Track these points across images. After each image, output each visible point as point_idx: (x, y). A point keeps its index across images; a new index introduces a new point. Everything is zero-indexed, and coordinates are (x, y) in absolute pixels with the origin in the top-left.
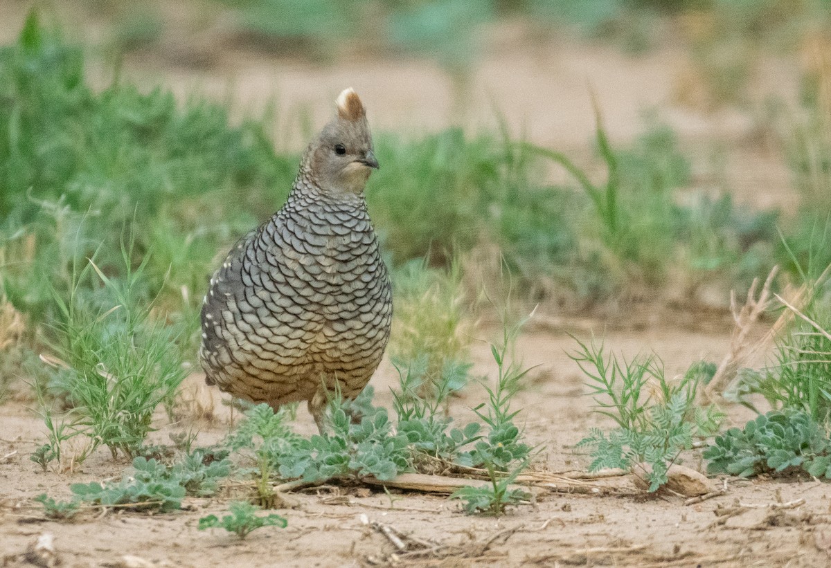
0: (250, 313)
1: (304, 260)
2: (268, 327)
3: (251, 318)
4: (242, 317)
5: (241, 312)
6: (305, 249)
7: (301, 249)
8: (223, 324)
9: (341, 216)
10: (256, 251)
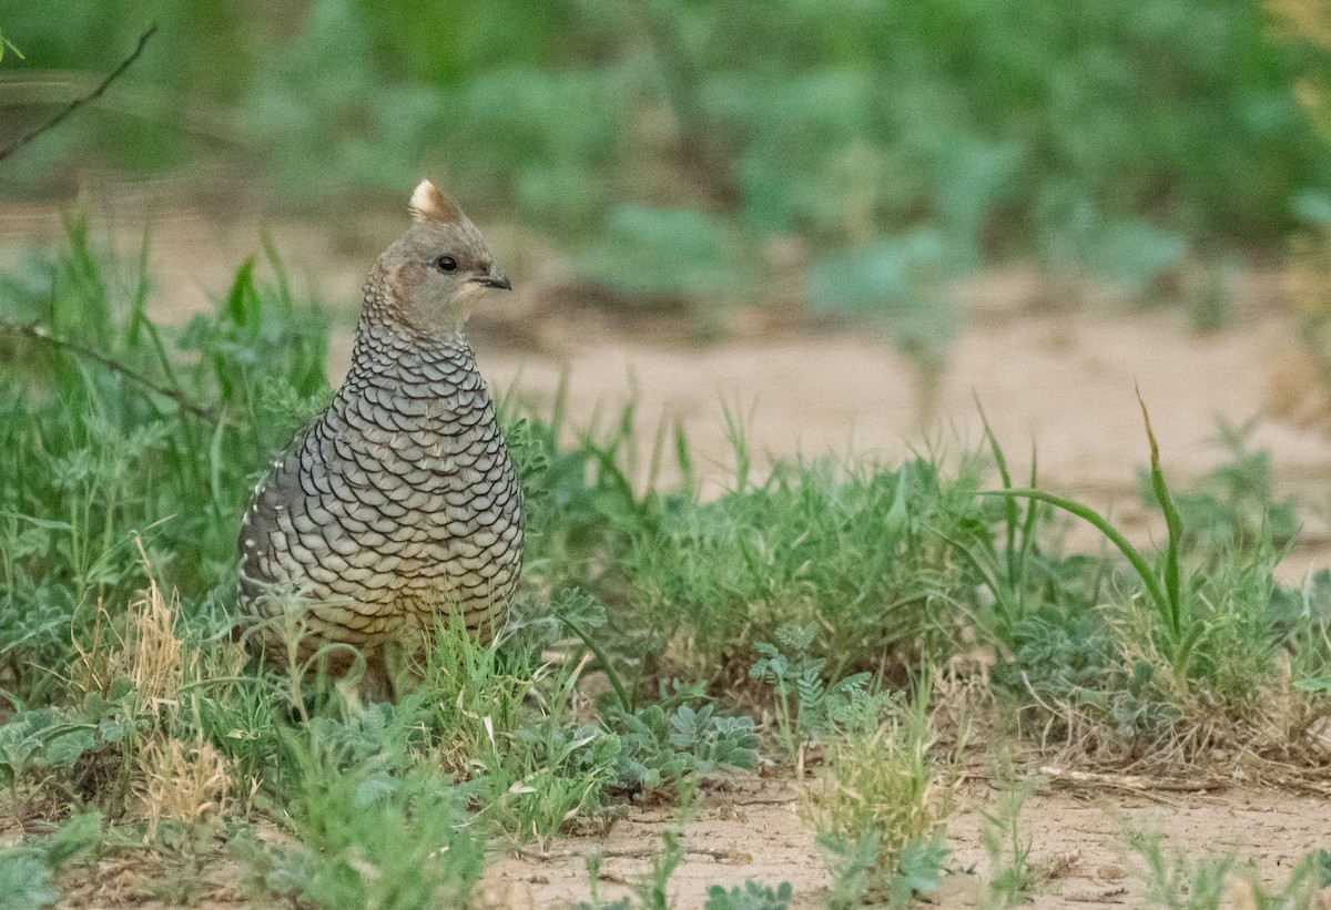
0: (312, 532)
1: (397, 442)
2: (340, 555)
3: (314, 541)
4: (300, 539)
5: (298, 532)
6: (396, 425)
7: (390, 426)
8: (271, 553)
9: (444, 368)
10: (319, 441)
